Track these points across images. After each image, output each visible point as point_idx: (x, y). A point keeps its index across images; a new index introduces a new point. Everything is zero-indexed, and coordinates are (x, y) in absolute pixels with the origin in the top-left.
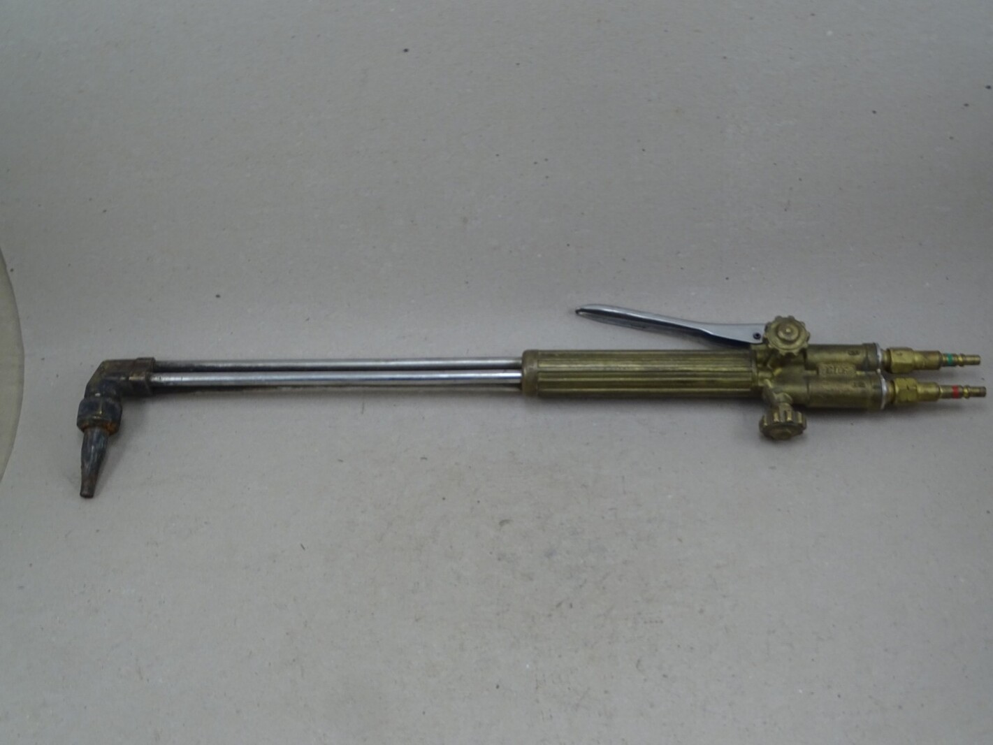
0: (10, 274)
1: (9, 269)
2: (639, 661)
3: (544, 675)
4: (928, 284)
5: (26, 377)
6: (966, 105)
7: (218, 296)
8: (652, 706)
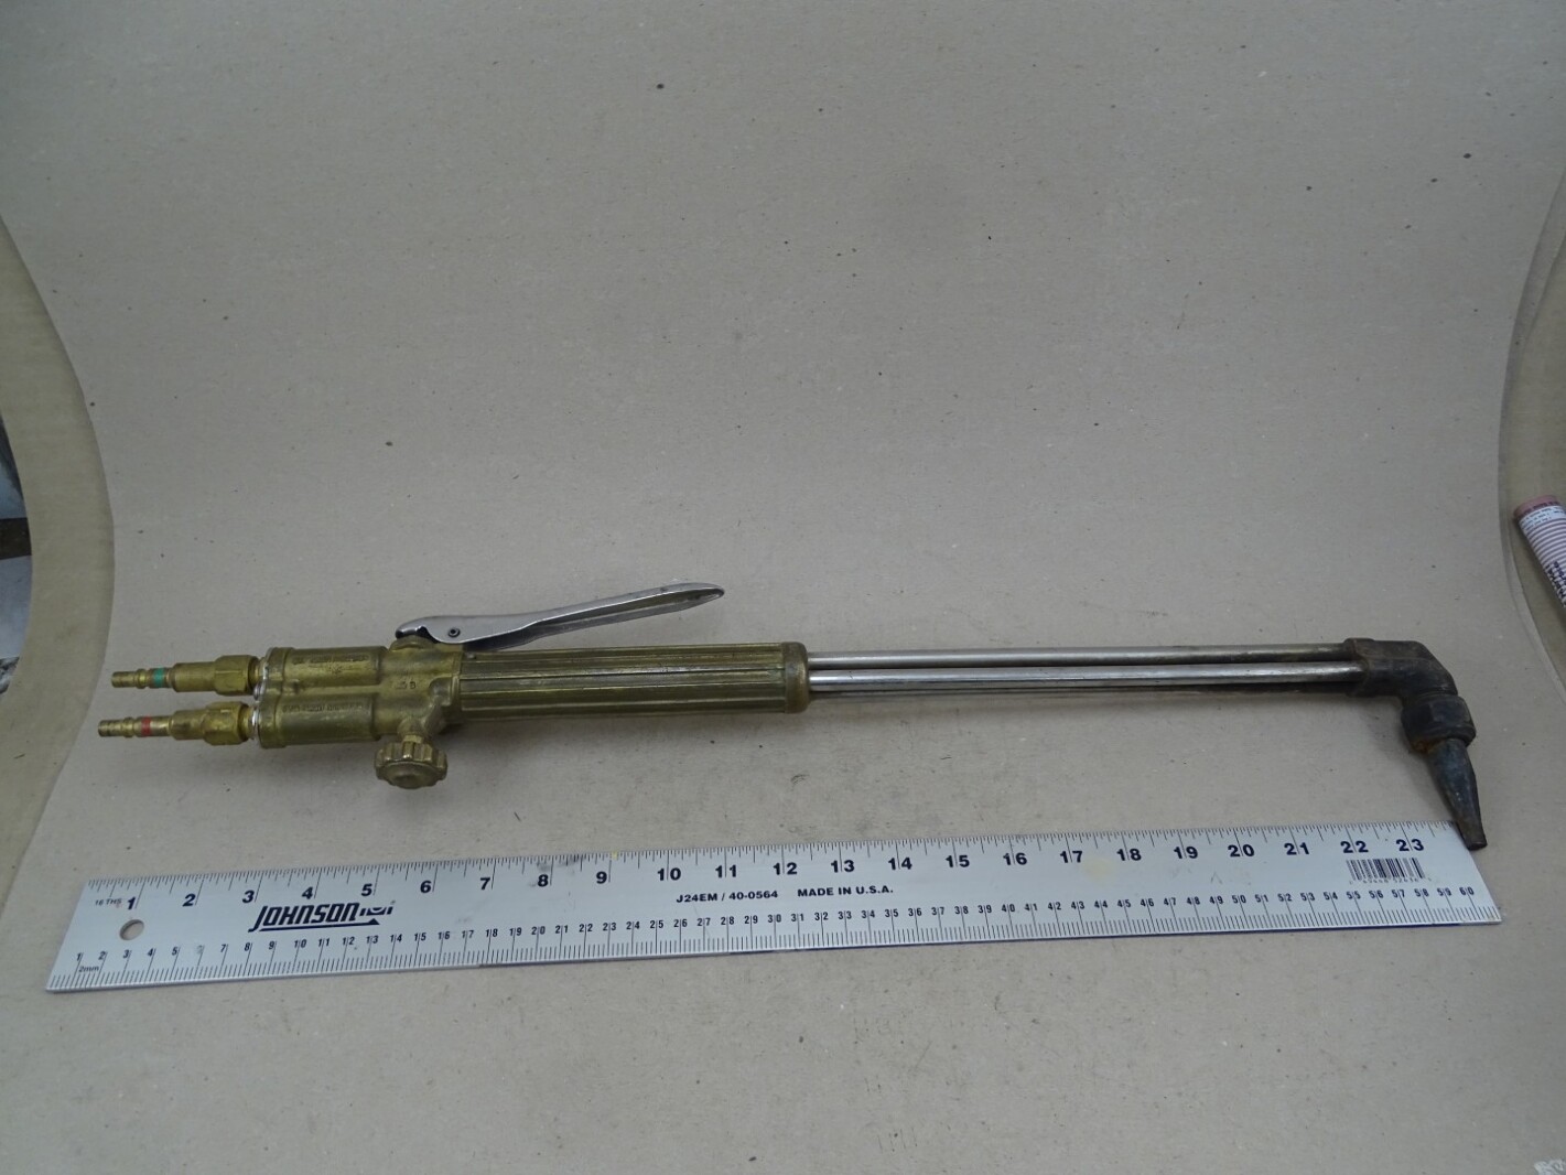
0: (90, 410)
1: (87, 403)
2: (997, 998)
3: (866, 1022)
4: (1366, 435)
5: (117, 558)
6: (1434, 180)
7: (389, 444)
8: (1020, 1069)
